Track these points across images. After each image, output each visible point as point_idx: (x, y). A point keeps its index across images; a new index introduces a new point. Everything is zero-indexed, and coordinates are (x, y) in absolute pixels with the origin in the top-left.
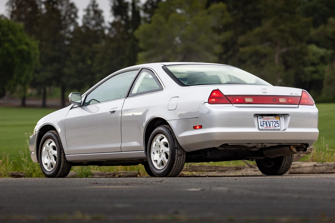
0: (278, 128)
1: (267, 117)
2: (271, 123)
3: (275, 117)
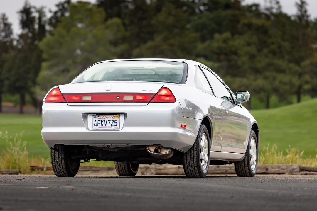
0: (115, 127)
1: (104, 116)
2: (108, 122)
3: (114, 116)
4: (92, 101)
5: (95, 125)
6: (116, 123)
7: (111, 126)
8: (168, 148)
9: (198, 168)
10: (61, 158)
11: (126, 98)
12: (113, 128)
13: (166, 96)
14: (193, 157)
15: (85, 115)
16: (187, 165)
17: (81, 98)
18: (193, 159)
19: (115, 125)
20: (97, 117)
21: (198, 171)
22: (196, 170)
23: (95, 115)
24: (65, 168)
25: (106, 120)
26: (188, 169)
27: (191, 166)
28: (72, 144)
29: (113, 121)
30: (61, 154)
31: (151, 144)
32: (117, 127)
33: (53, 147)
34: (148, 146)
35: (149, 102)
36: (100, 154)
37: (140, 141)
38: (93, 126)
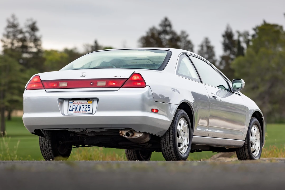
0: (88, 112)
1: (79, 102)
2: (82, 107)
3: (88, 101)
4: (67, 88)
5: (70, 110)
6: (89, 108)
7: (85, 111)
8: (140, 132)
9: (175, 152)
10: (48, 143)
11: (99, 84)
12: (86, 113)
13: (137, 81)
14: (170, 141)
15: (61, 100)
16: (164, 149)
17: (58, 85)
18: (170, 142)
19: (88, 110)
20: (72, 103)
21: (175, 154)
22: (173, 153)
23: (70, 101)
24: (53, 153)
25: (80, 105)
26: (165, 152)
27: (168, 150)
28: (50, 129)
29: (86, 106)
30: (48, 139)
31: (123, 128)
32: (91, 112)
33: (33, 132)
34: (121, 130)
35: (121, 87)
36: (85, 140)
37: (112, 125)
38: (68, 111)
